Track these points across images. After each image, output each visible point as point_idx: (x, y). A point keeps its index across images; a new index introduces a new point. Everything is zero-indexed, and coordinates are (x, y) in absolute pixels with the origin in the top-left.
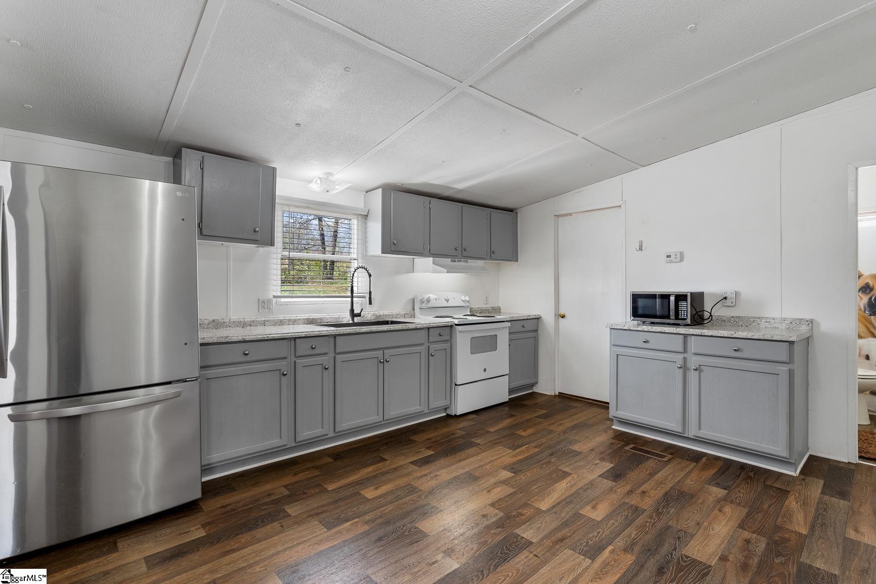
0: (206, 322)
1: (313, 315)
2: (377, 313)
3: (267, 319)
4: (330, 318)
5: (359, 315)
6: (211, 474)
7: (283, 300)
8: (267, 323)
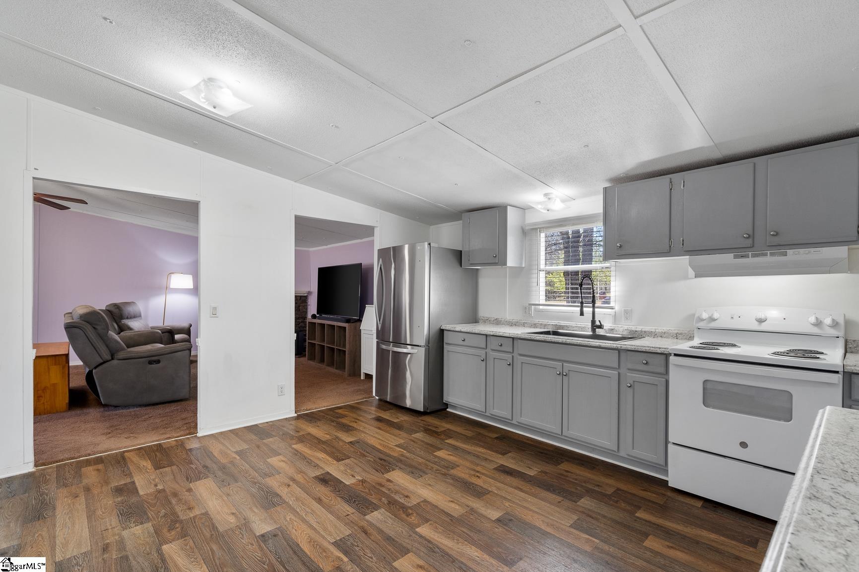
0: (492, 319)
1: (562, 322)
2: (634, 328)
3: (526, 322)
4: (576, 327)
5: (600, 327)
6: (456, 410)
7: (541, 307)
8: (526, 325)
